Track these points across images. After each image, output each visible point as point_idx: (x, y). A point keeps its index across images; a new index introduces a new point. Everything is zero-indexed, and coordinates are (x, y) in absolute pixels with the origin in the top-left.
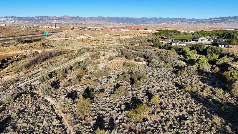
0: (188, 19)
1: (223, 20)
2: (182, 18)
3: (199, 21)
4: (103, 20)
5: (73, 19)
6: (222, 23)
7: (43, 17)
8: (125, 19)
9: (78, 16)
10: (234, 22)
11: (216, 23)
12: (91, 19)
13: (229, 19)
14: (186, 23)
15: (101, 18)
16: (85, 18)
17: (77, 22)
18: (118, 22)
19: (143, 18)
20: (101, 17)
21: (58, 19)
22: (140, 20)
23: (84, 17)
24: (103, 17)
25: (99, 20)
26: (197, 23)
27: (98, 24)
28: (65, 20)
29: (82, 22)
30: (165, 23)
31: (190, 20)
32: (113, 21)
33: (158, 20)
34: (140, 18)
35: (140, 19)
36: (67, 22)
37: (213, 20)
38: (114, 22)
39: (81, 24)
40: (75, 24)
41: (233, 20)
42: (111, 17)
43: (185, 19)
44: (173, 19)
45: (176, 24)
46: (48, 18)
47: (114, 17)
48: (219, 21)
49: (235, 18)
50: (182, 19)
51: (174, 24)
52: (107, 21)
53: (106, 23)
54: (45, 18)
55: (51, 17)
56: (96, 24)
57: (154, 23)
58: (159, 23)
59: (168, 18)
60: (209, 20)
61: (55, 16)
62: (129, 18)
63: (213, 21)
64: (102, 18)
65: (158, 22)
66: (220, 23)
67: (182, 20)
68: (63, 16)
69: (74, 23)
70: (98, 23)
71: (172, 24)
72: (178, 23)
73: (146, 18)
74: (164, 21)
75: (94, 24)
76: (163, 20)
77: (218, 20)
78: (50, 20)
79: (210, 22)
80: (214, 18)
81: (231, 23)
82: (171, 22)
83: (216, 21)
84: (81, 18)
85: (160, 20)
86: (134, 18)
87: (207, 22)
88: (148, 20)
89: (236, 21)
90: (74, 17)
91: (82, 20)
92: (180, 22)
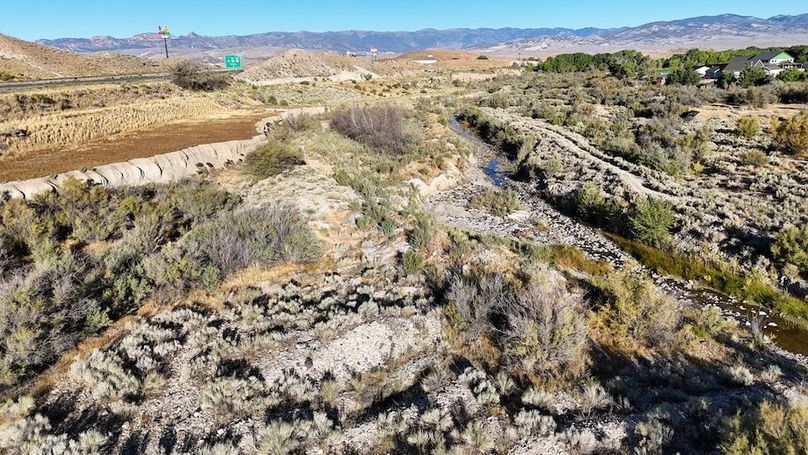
0: (574, 30)
1: (687, 27)
2: (552, 27)
3: (610, 35)
4: (286, 43)
5: (180, 43)
6: (683, 40)
7: (67, 40)
8: (364, 38)
9: (194, 34)
10: (721, 33)
11: (666, 41)
12: (242, 41)
13: (705, 25)
14: (568, 44)
15: (277, 38)
16: (222, 38)
17: (196, 56)
19: (426, 32)
20: (278, 35)
21: (124, 45)
22: (414, 39)
23: (217, 38)
24: (286, 34)
25: (274, 45)
28: (151, 50)
29: (212, 54)
30: (499, 48)
31: (578, 32)
32: (321, 46)
33: (476, 35)
34: (412, 33)
35: (413, 36)
37: (655, 28)
38: (326, 48)
39: (212, 61)
41: (717, 26)
42: (312, 34)
43: (562, 29)
44: (523, 30)
45: (536, 48)
46: (85, 44)
47: (324, 31)
48: (675, 34)
49: (720, 19)
50: (555, 29)
51: (531, 49)
52: (300, 45)
55: (97, 40)
57: (464, 47)
58: (479, 46)
59: (508, 30)
60: (644, 31)
61: (109, 38)
62: (377, 35)
63: (655, 33)
64: (283, 36)
65: (476, 42)
66: (678, 39)
67: (554, 34)
68: (142, 35)
71: (526, 46)
72: (543, 45)
73: (435, 31)
74: (496, 41)
76: (493, 37)
77: (671, 29)
78: (92, 50)
79: (647, 36)
80: (657, 23)
81: (713, 37)
82: (521, 42)
83: (664, 31)
84: (207, 39)
85: (482, 36)
86: (393, 34)
87: (636, 36)
88: (440, 38)
89: (728, 31)
90: (181, 38)
91: (210, 45)
92: (548, 40)
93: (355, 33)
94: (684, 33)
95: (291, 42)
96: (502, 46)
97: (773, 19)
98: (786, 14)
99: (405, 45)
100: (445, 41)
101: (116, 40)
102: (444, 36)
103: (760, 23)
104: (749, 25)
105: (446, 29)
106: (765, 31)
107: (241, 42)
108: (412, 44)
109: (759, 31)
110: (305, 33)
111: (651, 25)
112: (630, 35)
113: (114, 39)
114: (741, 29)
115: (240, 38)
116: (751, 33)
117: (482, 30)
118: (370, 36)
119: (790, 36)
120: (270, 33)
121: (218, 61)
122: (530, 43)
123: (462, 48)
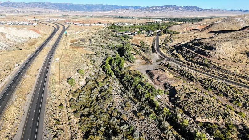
0: (133, 7)
1: (163, 8)
3: (143, 9)
4: (43, 6)
5: (4, 5)
6: (161, 12)
9: (9, 2)
10: (170, 10)
13: (167, 8)
14: (131, 12)
16: (19, 3)
17: (12, 10)
18: (62, 10)
19: (89, 5)
20: (40, 3)
22: (86, 7)
23: (17, 3)
24: (43, 3)
25: (39, 7)
26: (141, 11)
27: (40, 12)
29: (18, 9)
31: (135, 8)
32: (55, 8)
35: (85, 6)
37: (154, 8)
39: (18, 11)
40: (10, 11)
41: (170, 8)
42: (51, 3)
43: (130, 6)
44: (119, 6)
47: (55, 3)
48: (159, 10)
49: (171, 6)
50: (128, 6)
51: (121, 13)
52: (48, 7)
53: (48, 10)
56: (37, 12)
58: (106, 11)
59: (114, 5)
63: (154, 9)
65: (105, 9)
67: (127, 8)
69: (7, 10)
71: (119, 12)
73: (92, 5)
74: (110, 9)
76: (110, 7)
77: (158, 8)
79: (152, 10)
80: (155, 7)
81: (169, 12)
82: (118, 10)
84: (14, 3)
85: (106, 7)
86: (79, 5)
87: (149, 10)
88: (94, 7)
89: (172, 10)
90: (4, 3)
91: (16, 6)
92: (125, 10)
93: (66, 4)
94: (162, 10)
95: (44, 6)
96: (112, 11)
97: (184, 7)
98: (188, 6)
100: (95, 8)
102: (95, 6)
103: (181, 8)
104: (178, 9)
105: (96, 4)
106: (182, 10)
107: (27, 5)
108: (85, 9)
109: (180, 10)
111: (153, 7)
114: (176, 10)
115: (26, 4)
116: (178, 11)
117: (107, 5)
118: (71, 5)
119: (187, 12)
120: (36, 3)
121: (20, 12)
122: (120, 11)
123: (100, 11)
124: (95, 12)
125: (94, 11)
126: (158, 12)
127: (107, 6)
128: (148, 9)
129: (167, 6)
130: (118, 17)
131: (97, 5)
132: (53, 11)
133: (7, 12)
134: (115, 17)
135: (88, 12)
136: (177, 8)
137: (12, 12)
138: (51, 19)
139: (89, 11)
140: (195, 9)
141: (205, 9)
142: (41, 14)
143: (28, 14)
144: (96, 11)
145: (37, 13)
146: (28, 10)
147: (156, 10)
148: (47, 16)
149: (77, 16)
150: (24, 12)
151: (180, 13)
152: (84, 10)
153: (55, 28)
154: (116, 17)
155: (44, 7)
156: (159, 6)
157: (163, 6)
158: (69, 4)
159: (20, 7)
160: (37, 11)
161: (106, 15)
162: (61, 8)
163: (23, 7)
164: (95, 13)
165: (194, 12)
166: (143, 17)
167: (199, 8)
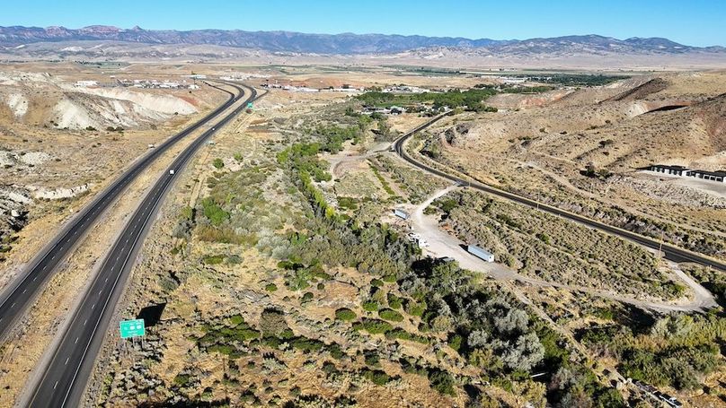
0: (470, 40)
1: (558, 44)
3: (495, 47)
4: (222, 40)
5: (127, 36)
6: (551, 55)
7: (21, 28)
8: (291, 39)
9: (139, 28)
10: (582, 51)
12: (184, 37)
13: (573, 43)
14: (460, 55)
15: (214, 35)
16: (164, 33)
17: (144, 49)
18: (271, 50)
19: (345, 36)
20: (214, 32)
21: (76, 36)
22: (336, 41)
23: (159, 32)
24: (222, 32)
25: (212, 43)
26: (489, 54)
27: (212, 56)
28: (104, 43)
29: (159, 48)
30: (404, 54)
31: (474, 43)
32: (252, 44)
33: (389, 41)
34: (334, 36)
35: (335, 39)
36: (110, 49)
37: (532, 45)
38: (256, 47)
39: (159, 55)
40: (140, 54)
41: (580, 45)
42: (245, 32)
43: (462, 39)
44: (428, 39)
45: (435, 56)
46: (40, 34)
47: (255, 31)
48: (547, 50)
49: (587, 38)
51: (430, 57)
52: (234, 43)
53: (235, 50)
54: (29, 35)
55: (51, 30)
56: (205, 56)
57: (376, 53)
58: (389, 52)
59: (417, 37)
60: (522, 46)
61: (62, 28)
62: (302, 37)
63: (530, 48)
65: (388, 48)
66: (547, 55)
67: (451, 43)
68: (92, 27)
69: (133, 51)
70: (209, 52)
71: (426, 55)
72: (441, 54)
73: (352, 35)
74: (402, 47)
75: (200, 55)
76: (402, 43)
77: (544, 45)
78: (48, 40)
79: (524, 51)
80: (535, 40)
81: (575, 55)
82: (423, 50)
83: (538, 47)
84: (150, 33)
85: (393, 42)
86: (317, 36)
87: (515, 50)
88: (358, 42)
89: (588, 49)
90: (128, 31)
91: (154, 39)
92: (445, 50)
93: (283, 33)
94: (554, 49)
95: (225, 39)
96: (407, 53)
97: (629, 40)
98: (640, 37)
99: (327, 47)
100: (362, 45)
101: (69, 31)
102: (361, 40)
103: (618, 44)
104: (607, 45)
106: (618, 51)
107: (182, 38)
108: (334, 46)
109: (613, 51)
110: (239, 31)
111: (529, 41)
112: (511, 49)
113: (67, 30)
114: (599, 49)
115: (181, 33)
116: (606, 53)
117: (394, 36)
118: (296, 37)
120: (207, 31)
121: (165, 55)
122: (430, 52)
123: (374, 53)
124: (359, 56)
125: (357, 53)
126: (542, 55)
127: (395, 39)
128: (512, 48)
129: (574, 38)
130: (418, 71)
131: (366, 35)
132: (247, 52)
133: (133, 55)
134: (407, 71)
135: (339, 56)
136: (603, 44)
137: (144, 55)
138: (235, 74)
139: (344, 54)
140: (662, 47)
141: (694, 48)
142: (215, 60)
143: (184, 62)
144: (363, 54)
145: (205, 58)
146: (183, 51)
147: (537, 50)
148: (228, 67)
149: (307, 67)
150: (174, 56)
151: (609, 60)
152: (330, 50)
153: (233, 95)
154: (411, 71)
155: (224, 43)
156: (548, 40)
157: (560, 38)
158: (292, 33)
159: (164, 43)
160: (205, 53)
161: (385, 64)
162: (268, 46)
163: (174, 42)
164: (359, 59)
165: (655, 57)
166: (490, 71)
167: (677, 44)
